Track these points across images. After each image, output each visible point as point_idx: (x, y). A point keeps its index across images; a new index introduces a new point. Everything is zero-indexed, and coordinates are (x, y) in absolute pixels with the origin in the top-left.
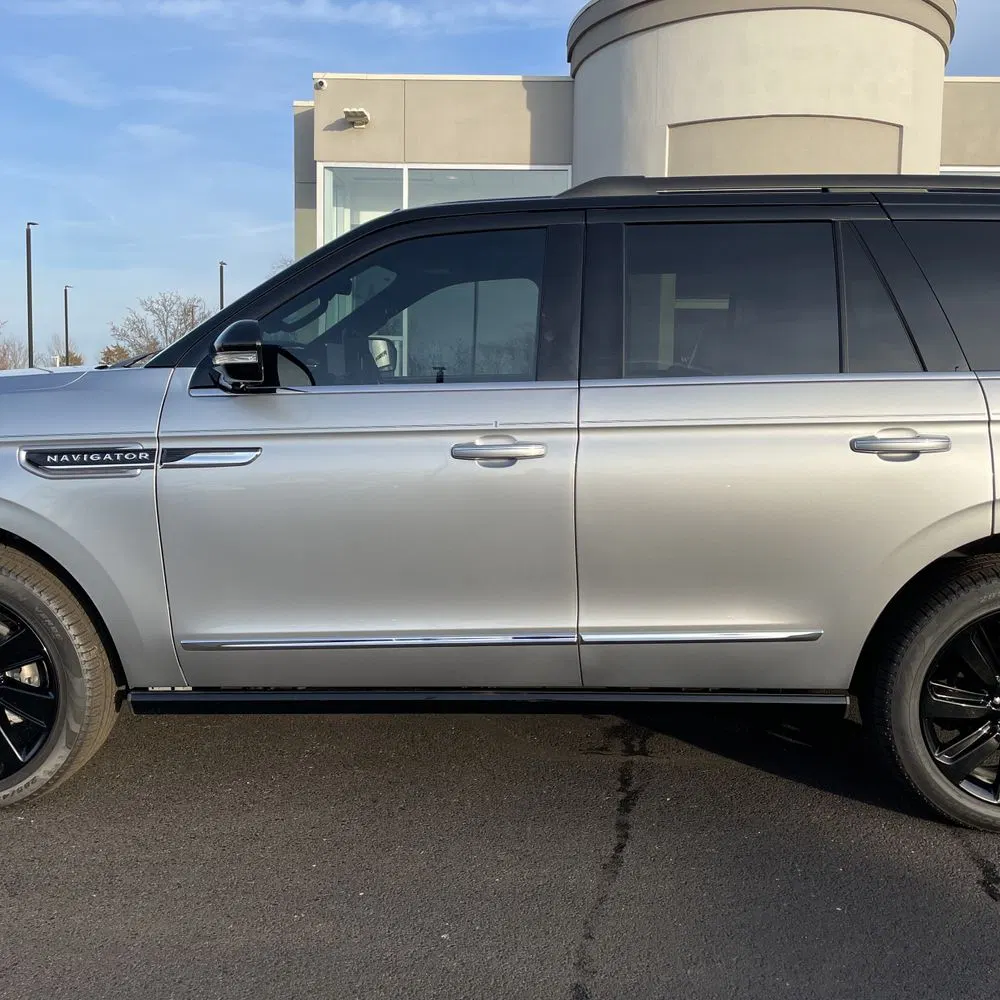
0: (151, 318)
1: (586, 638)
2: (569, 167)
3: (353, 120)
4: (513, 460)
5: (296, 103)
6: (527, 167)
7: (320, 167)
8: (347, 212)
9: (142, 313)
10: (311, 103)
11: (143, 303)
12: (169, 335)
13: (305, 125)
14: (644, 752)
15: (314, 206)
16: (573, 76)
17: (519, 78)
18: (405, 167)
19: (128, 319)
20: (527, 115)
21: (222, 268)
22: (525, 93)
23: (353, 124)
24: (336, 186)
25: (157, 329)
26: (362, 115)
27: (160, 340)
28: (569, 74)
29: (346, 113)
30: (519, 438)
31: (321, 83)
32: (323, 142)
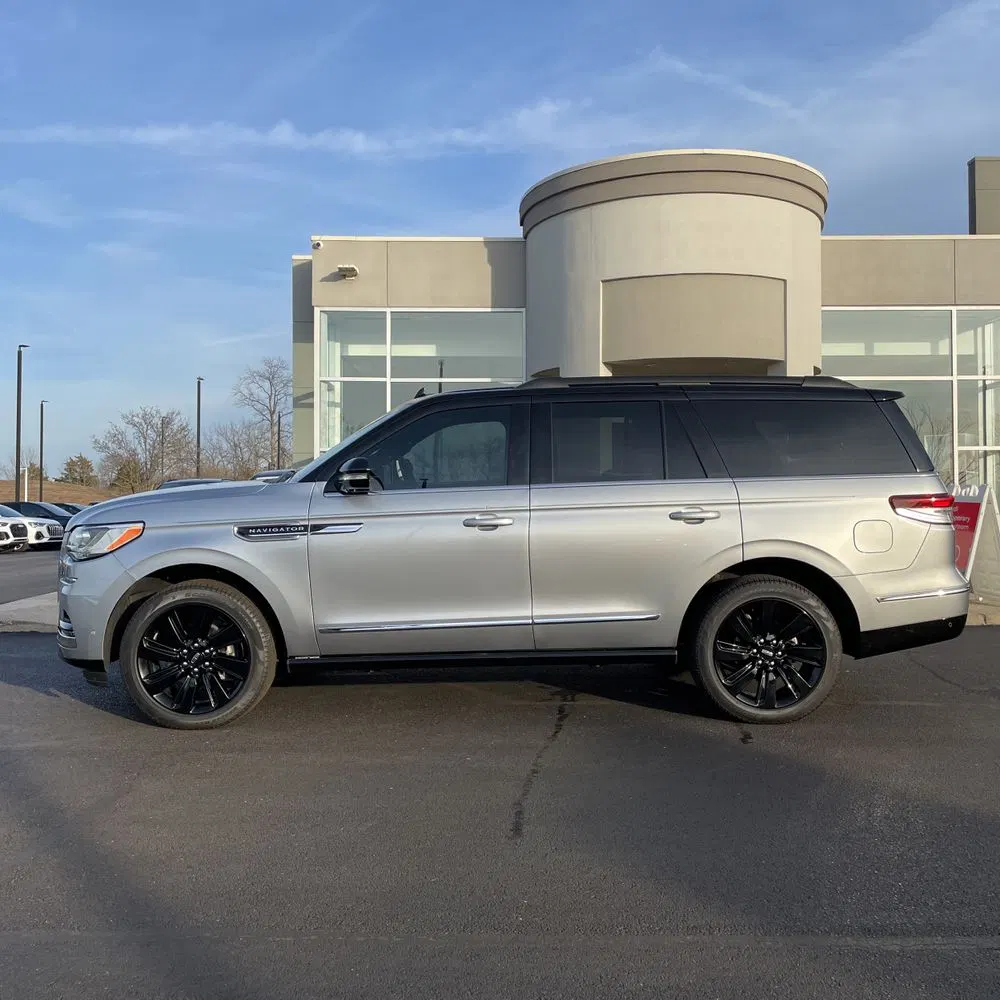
0: (130, 432)
1: (536, 621)
2: (523, 310)
3: (344, 274)
4: (496, 526)
5: (295, 257)
6: (489, 310)
7: (317, 311)
8: (338, 345)
9: (122, 425)
10: (309, 257)
11: (124, 417)
12: (148, 447)
13: (303, 277)
14: (573, 700)
15: (313, 342)
16: (525, 237)
17: (481, 239)
18: (388, 310)
19: (109, 433)
20: (488, 268)
21: (199, 382)
22: (485, 251)
23: (344, 276)
24: (330, 325)
25: (137, 441)
26: (353, 270)
27: (139, 450)
28: (522, 236)
29: (340, 268)
30: (499, 515)
31: (318, 245)
32: (319, 291)
